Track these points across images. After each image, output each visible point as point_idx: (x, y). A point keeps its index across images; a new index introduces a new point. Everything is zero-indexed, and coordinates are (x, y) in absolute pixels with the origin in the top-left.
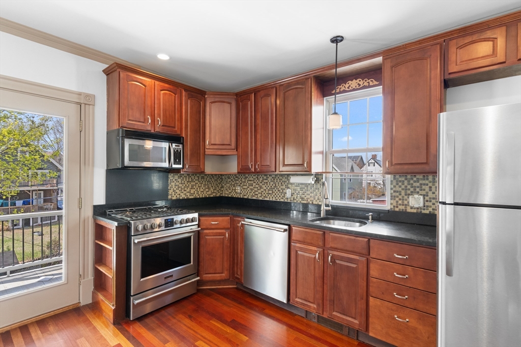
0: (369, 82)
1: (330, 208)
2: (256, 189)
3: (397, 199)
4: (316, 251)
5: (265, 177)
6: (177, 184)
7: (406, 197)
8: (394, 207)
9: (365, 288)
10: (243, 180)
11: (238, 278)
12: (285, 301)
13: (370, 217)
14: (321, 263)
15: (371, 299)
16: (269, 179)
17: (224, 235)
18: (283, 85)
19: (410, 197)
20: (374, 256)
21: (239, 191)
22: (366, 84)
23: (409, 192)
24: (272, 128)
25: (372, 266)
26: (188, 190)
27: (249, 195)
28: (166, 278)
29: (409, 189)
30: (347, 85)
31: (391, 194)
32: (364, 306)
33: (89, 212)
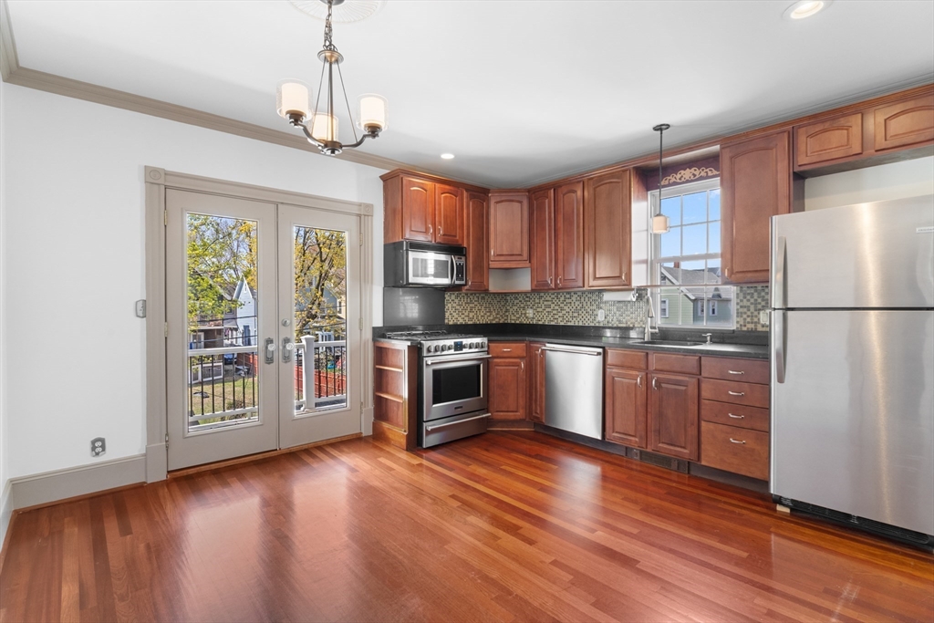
0: (707, 172)
1: (657, 330)
2: (555, 312)
3: (745, 316)
4: (638, 376)
5: (568, 296)
6: (454, 305)
7: (756, 313)
8: (741, 325)
9: (696, 412)
10: (537, 301)
11: (537, 418)
12: (599, 438)
13: (709, 338)
14: (644, 388)
15: (703, 424)
16: (574, 298)
17: (519, 365)
18: (592, 178)
19: (761, 312)
20: (706, 375)
21: (531, 315)
22: (703, 174)
23: (759, 307)
24: (578, 233)
25: (704, 386)
26: (466, 314)
27: (546, 320)
28: (456, 408)
29: (760, 303)
30: (679, 176)
31: (737, 310)
32: (695, 433)
33: (368, 335)
